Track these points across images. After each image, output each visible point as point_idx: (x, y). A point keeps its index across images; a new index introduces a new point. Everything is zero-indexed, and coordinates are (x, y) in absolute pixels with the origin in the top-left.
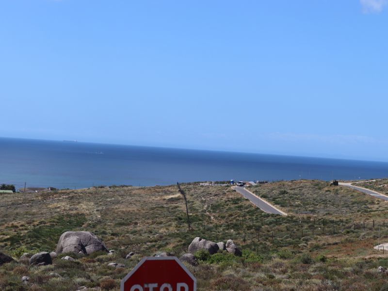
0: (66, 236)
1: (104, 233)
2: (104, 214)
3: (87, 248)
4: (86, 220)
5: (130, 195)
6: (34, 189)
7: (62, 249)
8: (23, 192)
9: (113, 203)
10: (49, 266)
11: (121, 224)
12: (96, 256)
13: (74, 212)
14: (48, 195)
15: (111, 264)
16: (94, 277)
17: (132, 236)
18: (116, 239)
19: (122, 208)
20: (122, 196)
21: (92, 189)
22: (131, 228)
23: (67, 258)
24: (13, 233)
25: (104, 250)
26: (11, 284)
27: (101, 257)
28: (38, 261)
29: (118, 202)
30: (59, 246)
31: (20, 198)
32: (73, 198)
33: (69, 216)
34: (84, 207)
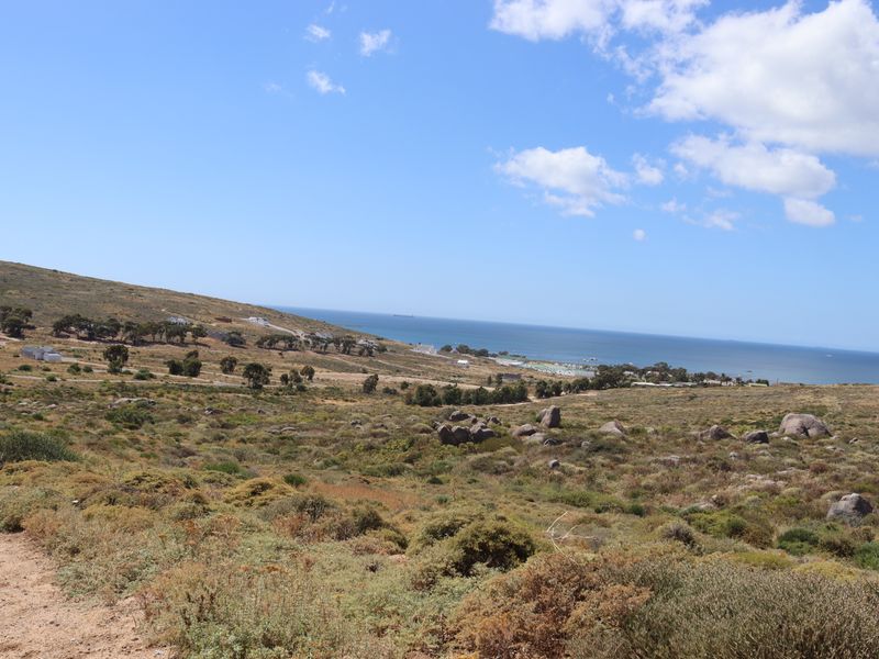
0: (789, 418)
1: (843, 423)
2: (845, 407)
3: (810, 432)
4: (827, 411)
5: (872, 392)
6: (785, 384)
7: (784, 430)
8: (775, 386)
9: (855, 398)
10: (764, 445)
11: (859, 417)
12: (818, 439)
13: (818, 404)
14: (796, 389)
15: (830, 447)
16: (807, 458)
17: (869, 428)
18: (854, 429)
19: (863, 402)
20: (864, 393)
21: (836, 386)
22: (869, 420)
23: (786, 438)
24: (759, 418)
25: (828, 434)
26: (715, 459)
27: (823, 440)
28: (754, 439)
29: (860, 398)
30: (781, 427)
31: (771, 390)
32: (817, 392)
33: (812, 407)
34: (827, 401)
